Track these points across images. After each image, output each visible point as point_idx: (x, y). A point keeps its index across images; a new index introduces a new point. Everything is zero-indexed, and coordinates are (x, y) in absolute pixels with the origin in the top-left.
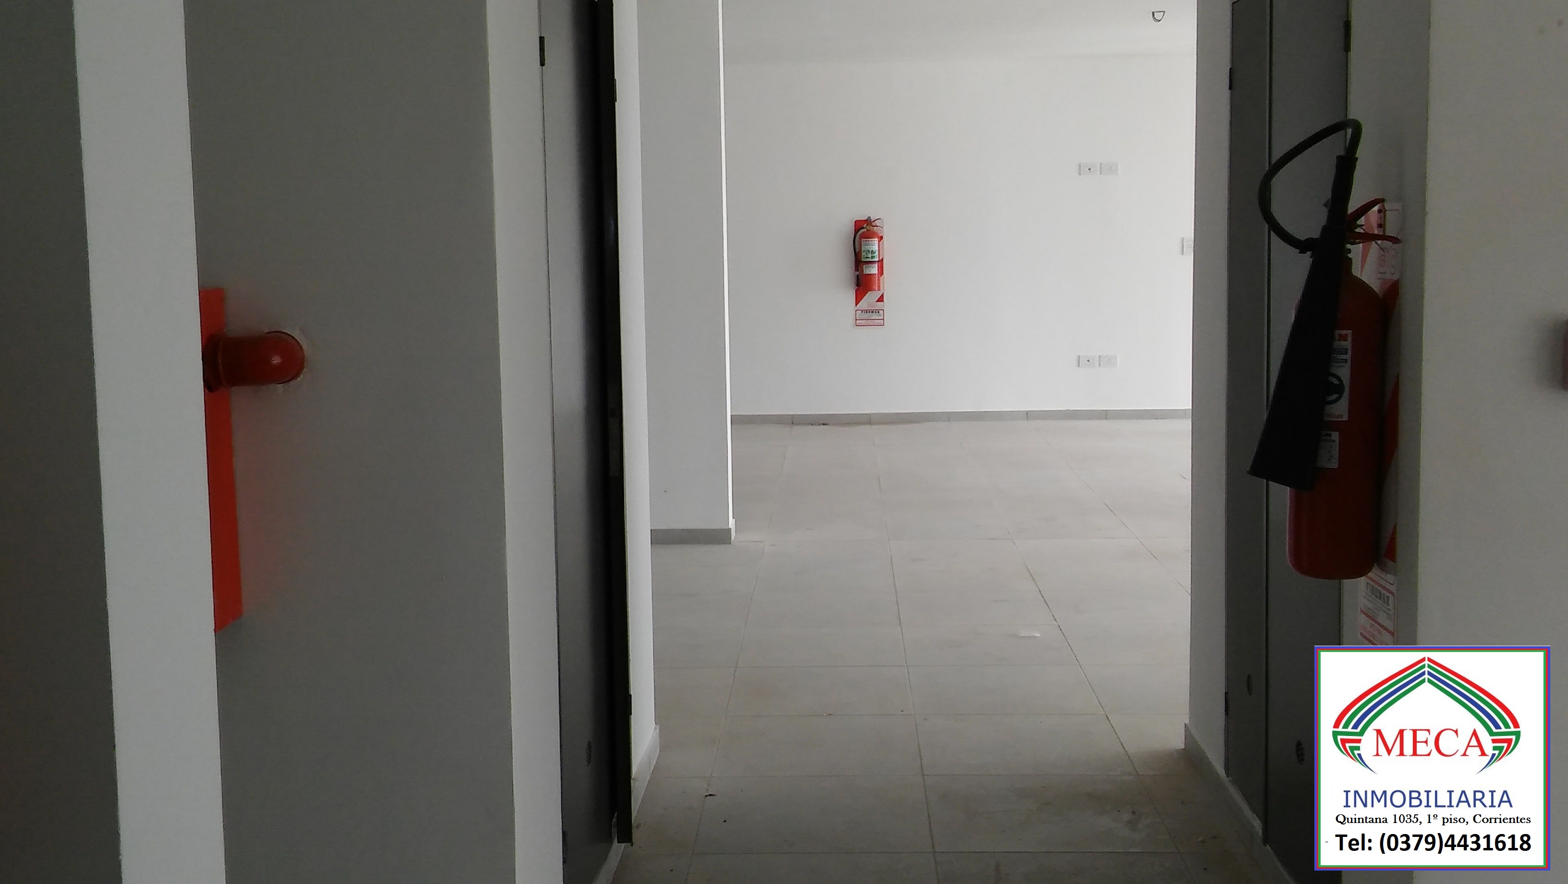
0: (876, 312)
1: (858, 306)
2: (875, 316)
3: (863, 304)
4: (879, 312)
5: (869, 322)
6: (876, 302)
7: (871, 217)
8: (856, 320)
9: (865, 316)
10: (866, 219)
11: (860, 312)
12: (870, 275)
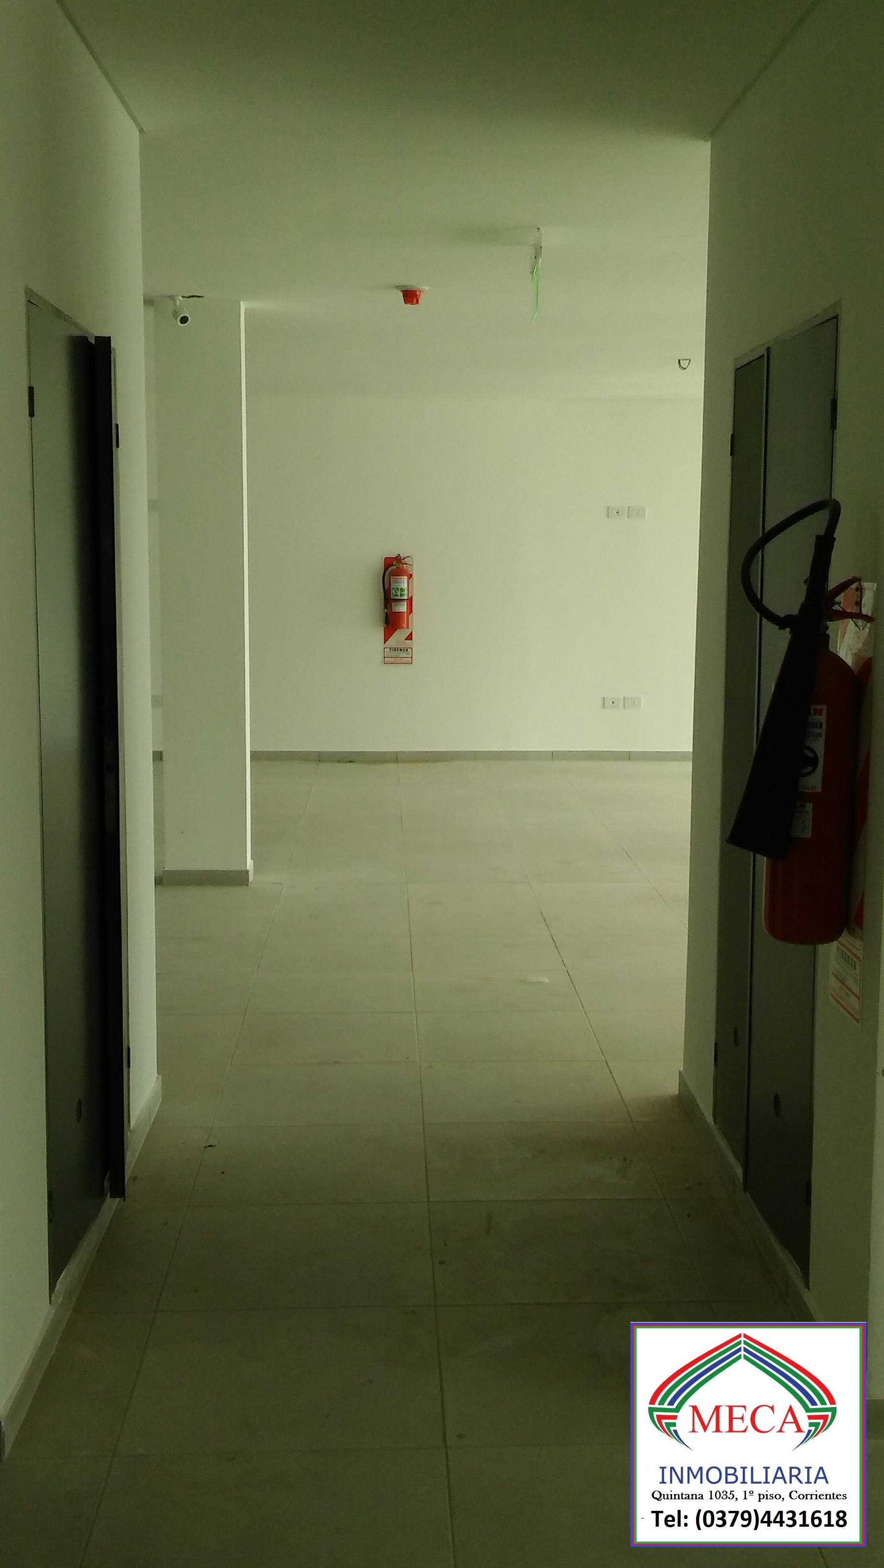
0: (404, 650)
1: (386, 644)
2: (403, 654)
3: (392, 642)
4: (407, 650)
5: (398, 660)
6: (405, 639)
7: (401, 555)
8: (385, 657)
9: (394, 654)
10: (395, 556)
11: (389, 649)
12: (400, 614)
